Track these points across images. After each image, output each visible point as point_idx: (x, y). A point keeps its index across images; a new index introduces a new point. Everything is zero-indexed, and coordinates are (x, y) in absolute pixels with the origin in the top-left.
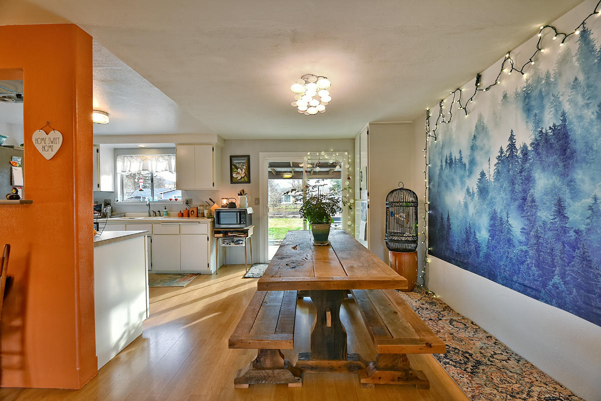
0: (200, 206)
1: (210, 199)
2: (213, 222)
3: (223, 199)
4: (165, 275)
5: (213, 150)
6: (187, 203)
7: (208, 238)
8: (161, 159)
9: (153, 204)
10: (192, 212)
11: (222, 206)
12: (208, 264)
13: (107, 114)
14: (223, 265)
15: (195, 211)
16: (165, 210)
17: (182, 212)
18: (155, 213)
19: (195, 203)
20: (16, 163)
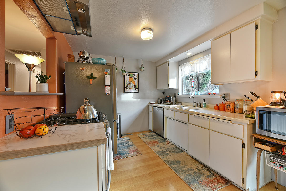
0: (238, 100)
1: (251, 93)
2: (254, 124)
3: (274, 92)
4: (197, 163)
5: (257, 28)
6: (224, 97)
7: (244, 145)
8: (203, 61)
9: (197, 97)
10: (228, 107)
11: (272, 103)
12: (243, 179)
13: (151, 29)
14: (272, 182)
15: (232, 106)
16: (204, 102)
17: (218, 105)
18: (198, 104)
19: (233, 98)
20: (107, 73)
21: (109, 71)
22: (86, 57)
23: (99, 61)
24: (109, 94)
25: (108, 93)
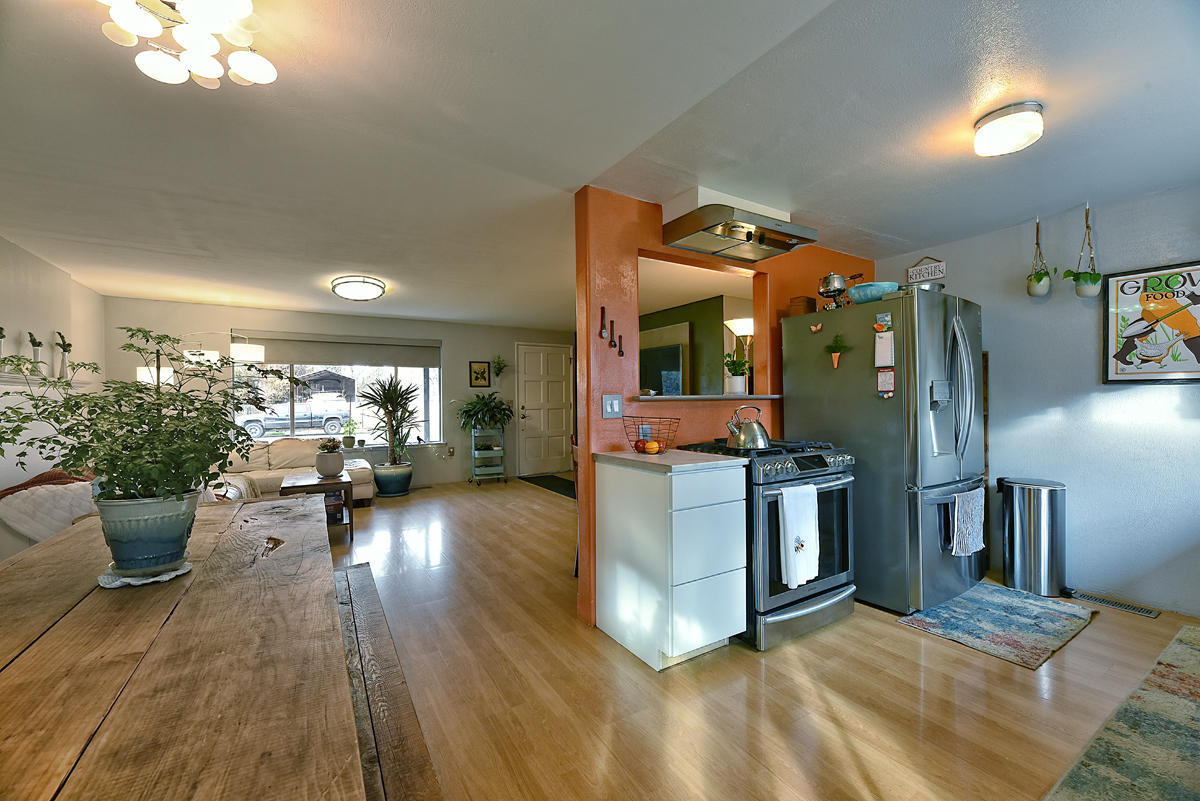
20: (883, 326)
21: (889, 318)
22: (834, 291)
23: (868, 292)
24: (891, 394)
25: (888, 392)
